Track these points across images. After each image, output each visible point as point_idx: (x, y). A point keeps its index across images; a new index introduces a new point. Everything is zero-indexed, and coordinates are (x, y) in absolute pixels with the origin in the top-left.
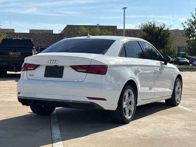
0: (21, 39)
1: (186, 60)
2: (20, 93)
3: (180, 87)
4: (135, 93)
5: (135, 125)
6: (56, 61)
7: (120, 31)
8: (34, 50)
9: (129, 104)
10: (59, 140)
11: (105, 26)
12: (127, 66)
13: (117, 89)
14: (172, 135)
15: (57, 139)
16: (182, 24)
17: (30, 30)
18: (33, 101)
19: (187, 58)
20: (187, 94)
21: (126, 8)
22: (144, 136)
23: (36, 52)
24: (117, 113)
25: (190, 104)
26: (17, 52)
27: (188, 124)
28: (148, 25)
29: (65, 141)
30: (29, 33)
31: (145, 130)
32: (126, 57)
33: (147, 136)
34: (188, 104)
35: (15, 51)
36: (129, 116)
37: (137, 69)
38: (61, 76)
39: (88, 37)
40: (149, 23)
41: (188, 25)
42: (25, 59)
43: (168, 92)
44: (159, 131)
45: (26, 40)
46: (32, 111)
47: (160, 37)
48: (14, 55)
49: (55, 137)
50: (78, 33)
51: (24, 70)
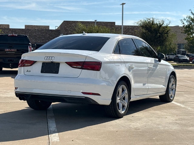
0: (16, 35)
1: (186, 57)
2: (17, 88)
3: (174, 83)
4: (129, 89)
5: (128, 120)
6: (52, 57)
7: (119, 27)
8: (30, 47)
9: (122, 99)
10: (54, 132)
11: (103, 22)
12: (121, 62)
13: (111, 85)
14: (162, 128)
15: (53, 131)
16: (181, 21)
17: (26, 26)
18: (30, 96)
19: (188, 55)
20: (182, 91)
21: (125, 4)
22: (136, 129)
23: (32, 49)
24: (111, 107)
25: (184, 100)
26: (13, 48)
27: (179, 119)
28: (147, 21)
29: (61, 133)
30: (24, 29)
31: (138, 124)
32: (120, 54)
33: (139, 129)
34: (182, 100)
35: (10, 47)
36: (123, 111)
37: (131, 65)
38: (57, 72)
39: (83, 35)
40: (148, 20)
41: (187, 22)
42: (22, 56)
43: (162, 88)
44: (150, 125)
45: (22, 36)
46: (29, 106)
47: (158, 34)
48: (10, 51)
49: (51, 129)
50: (76, 29)
51: (21, 66)
